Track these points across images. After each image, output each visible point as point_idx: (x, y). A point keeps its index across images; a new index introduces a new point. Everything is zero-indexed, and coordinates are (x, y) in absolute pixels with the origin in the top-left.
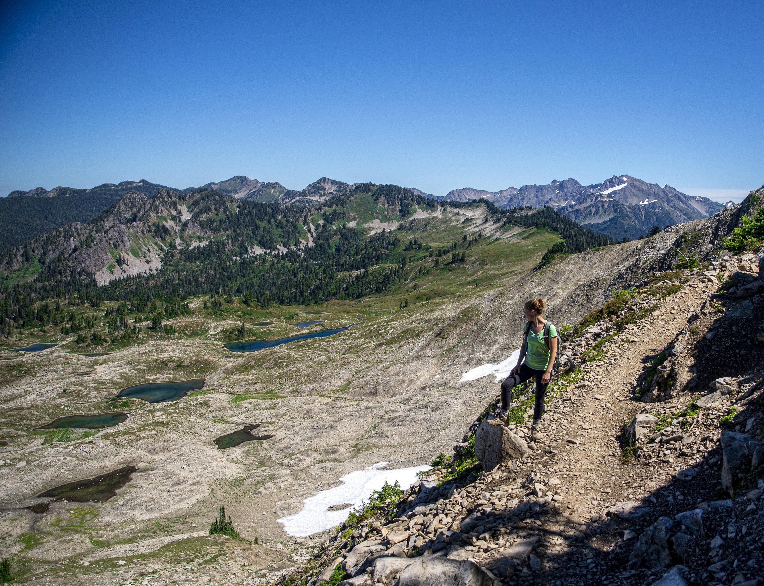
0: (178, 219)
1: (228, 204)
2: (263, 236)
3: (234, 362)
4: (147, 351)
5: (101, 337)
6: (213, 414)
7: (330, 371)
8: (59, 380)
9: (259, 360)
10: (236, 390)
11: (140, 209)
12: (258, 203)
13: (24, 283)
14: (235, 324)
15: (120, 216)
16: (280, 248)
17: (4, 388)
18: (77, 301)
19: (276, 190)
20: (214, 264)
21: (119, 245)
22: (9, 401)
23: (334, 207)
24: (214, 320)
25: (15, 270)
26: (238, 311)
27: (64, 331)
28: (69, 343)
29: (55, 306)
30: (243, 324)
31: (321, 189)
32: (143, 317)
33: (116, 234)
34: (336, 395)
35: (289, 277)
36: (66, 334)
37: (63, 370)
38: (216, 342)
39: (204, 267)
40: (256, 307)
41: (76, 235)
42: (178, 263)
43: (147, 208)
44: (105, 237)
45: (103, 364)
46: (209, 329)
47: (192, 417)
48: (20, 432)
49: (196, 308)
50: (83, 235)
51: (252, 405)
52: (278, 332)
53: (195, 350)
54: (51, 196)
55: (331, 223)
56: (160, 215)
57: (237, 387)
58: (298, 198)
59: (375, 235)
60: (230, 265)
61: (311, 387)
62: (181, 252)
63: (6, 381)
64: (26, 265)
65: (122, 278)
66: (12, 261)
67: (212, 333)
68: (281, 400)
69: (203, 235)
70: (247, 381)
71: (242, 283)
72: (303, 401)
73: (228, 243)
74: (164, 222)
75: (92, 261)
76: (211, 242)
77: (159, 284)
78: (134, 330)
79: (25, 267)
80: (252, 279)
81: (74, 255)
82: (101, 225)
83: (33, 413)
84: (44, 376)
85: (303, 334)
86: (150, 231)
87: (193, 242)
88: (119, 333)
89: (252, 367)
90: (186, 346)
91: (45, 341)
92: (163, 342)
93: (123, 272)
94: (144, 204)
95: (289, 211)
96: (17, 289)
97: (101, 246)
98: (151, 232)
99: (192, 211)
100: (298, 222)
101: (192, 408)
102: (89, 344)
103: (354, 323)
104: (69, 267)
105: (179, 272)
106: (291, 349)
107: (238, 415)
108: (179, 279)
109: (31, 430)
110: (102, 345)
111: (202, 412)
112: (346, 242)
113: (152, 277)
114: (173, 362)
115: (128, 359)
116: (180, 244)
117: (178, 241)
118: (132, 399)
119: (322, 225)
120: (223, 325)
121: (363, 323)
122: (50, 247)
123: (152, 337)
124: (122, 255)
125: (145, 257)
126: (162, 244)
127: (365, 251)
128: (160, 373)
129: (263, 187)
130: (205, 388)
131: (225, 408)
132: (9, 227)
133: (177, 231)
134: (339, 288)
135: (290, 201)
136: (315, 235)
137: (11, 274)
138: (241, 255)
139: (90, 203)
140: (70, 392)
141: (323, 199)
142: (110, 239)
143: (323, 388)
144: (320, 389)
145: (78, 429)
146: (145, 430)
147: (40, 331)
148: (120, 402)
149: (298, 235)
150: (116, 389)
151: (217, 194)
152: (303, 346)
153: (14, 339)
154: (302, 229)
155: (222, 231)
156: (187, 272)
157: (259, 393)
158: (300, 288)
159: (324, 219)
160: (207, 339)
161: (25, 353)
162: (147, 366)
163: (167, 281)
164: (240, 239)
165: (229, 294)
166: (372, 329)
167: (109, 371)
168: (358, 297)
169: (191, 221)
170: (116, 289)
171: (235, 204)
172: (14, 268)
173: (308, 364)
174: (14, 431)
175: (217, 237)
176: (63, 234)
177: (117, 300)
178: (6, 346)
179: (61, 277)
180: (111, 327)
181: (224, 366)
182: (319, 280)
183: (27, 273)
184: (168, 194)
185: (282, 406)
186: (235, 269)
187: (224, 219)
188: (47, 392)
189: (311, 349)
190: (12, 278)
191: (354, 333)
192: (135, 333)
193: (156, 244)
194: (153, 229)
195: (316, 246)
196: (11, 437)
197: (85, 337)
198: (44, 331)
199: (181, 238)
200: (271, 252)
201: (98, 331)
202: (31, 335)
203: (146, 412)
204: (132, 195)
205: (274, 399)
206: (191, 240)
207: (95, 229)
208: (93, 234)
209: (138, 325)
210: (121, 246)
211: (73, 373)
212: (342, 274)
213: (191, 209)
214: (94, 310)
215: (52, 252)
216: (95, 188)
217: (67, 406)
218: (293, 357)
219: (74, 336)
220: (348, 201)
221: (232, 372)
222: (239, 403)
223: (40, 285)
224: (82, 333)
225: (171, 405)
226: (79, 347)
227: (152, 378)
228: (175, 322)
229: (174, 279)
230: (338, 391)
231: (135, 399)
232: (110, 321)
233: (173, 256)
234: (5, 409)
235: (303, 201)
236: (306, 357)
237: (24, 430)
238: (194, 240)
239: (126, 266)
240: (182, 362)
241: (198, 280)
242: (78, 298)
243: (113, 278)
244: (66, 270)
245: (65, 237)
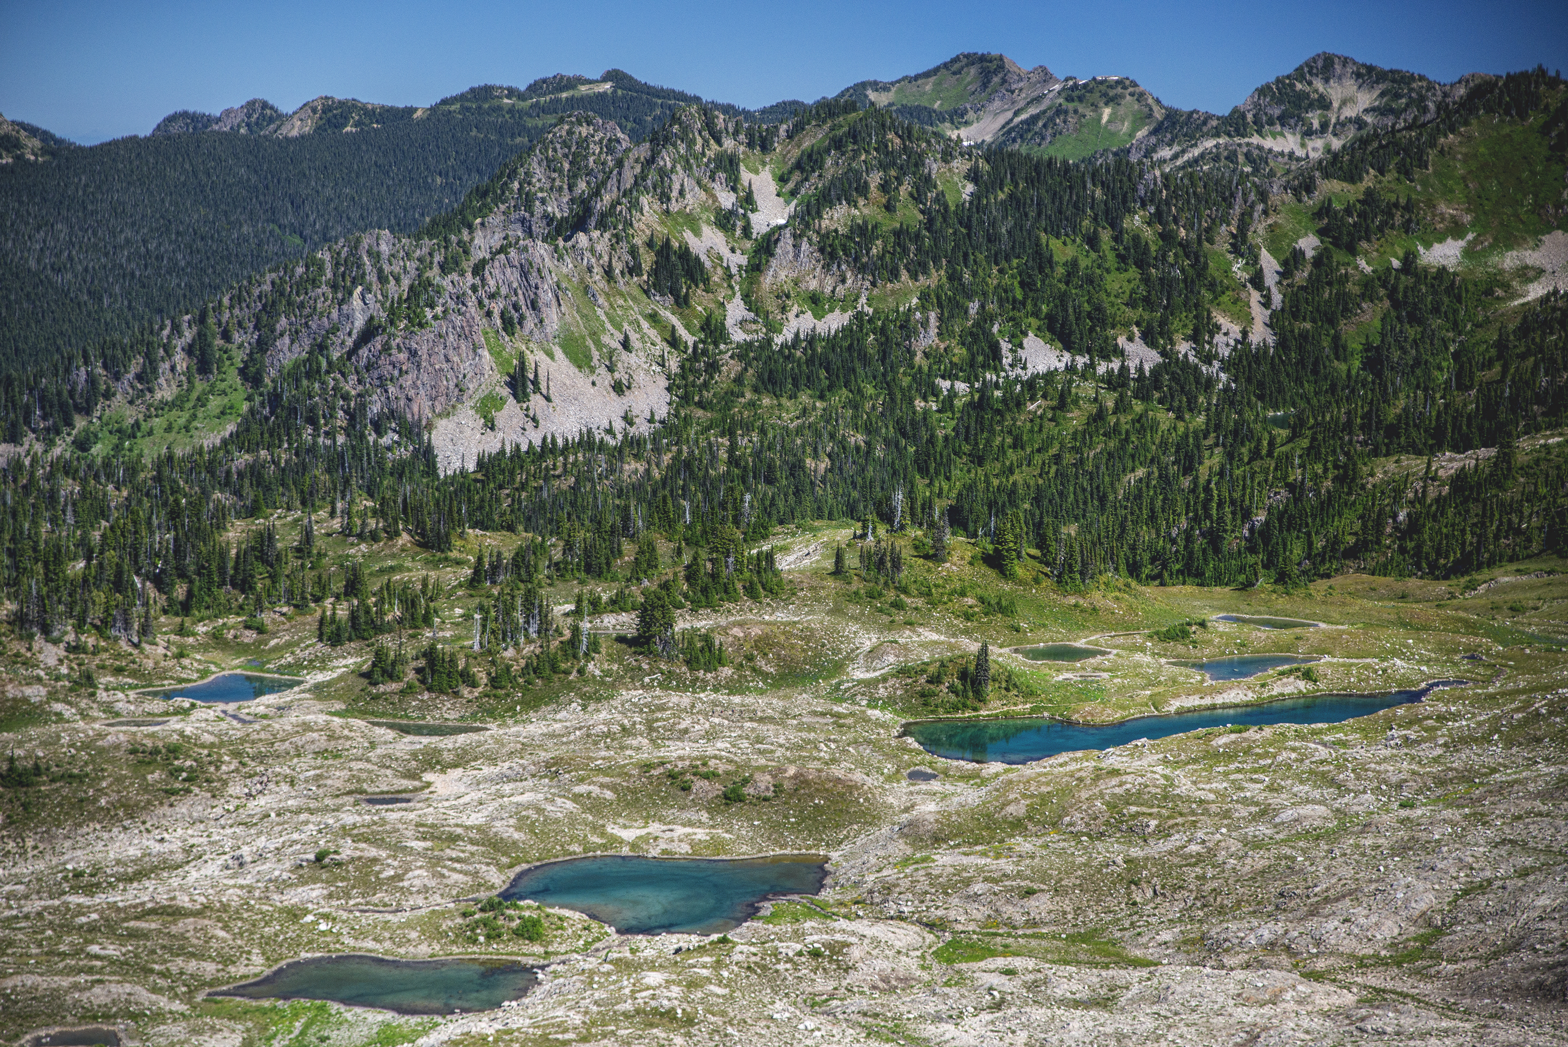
0: (739, 224)
1: (934, 167)
2: (1063, 298)
3: (944, 797)
4: (616, 728)
5: (453, 661)
6: (858, 1003)
7: (1347, 872)
8: (303, 817)
9: (1045, 799)
10: (952, 914)
11: (604, 183)
12: (1050, 162)
13: (188, 449)
14: (951, 647)
15: (529, 208)
16: (1129, 348)
17: (115, 830)
18: (372, 523)
19: (1122, 111)
20: (868, 406)
21: (522, 318)
22: (131, 880)
23: (1369, 180)
24: (867, 623)
25: (164, 405)
26: (963, 594)
27: (327, 630)
28: (341, 678)
29: (294, 538)
30: (984, 651)
31: (1311, 106)
32: (605, 597)
33: (514, 276)
34: (1374, 979)
35: (1163, 470)
36: (333, 645)
37: (318, 777)
38: (875, 714)
39: (827, 417)
40: (1036, 581)
41: (372, 277)
42: (730, 396)
43: (628, 180)
44: (474, 288)
45: (455, 766)
46: (851, 658)
47: (779, 1005)
48: (163, 1002)
49: (801, 572)
50: (397, 280)
51: (1017, 982)
52: (1121, 689)
53: (794, 737)
54: (295, 133)
55: (1352, 251)
56: (674, 207)
57: (955, 901)
58: (1210, 143)
59: (1544, 300)
60: (926, 412)
61: (1267, 932)
62: (743, 352)
63: (125, 806)
64: (200, 386)
65: (524, 448)
66: (155, 370)
67: (860, 675)
68: (1136, 974)
69: (828, 290)
70: (996, 881)
71: (970, 488)
72: (1233, 989)
73: (925, 324)
74: (688, 236)
75: (425, 377)
76: (859, 316)
77: (656, 474)
78: (573, 642)
79: (194, 395)
80: (1011, 471)
81: (364, 352)
82: (459, 242)
83: (211, 932)
84: (249, 795)
85: (1224, 706)
86: (633, 270)
87: (791, 315)
88: (519, 651)
89: (1017, 825)
90: (761, 720)
91: (261, 667)
92: (674, 698)
93: (530, 425)
94: (620, 164)
95: (1174, 195)
96: (166, 471)
97: (458, 320)
98: (639, 274)
99: (793, 193)
100: (1211, 241)
101: (781, 967)
102: (410, 687)
103: (1450, 674)
104: (346, 397)
105: (732, 434)
106: (1177, 764)
107: (960, 1015)
108: (733, 461)
109: (200, 997)
110: (456, 694)
111: (819, 988)
112: (1412, 332)
113: (633, 445)
114: (710, 776)
115: (543, 755)
116: (742, 323)
117: (736, 310)
118: (556, 911)
119: (1310, 254)
120: (905, 647)
121: (1488, 681)
122: (283, 321)
123: (635, 674)
124: (530, 358)
125: (611, 369)
126: (674, 320)
127: (1497, 368)
128: (661, 820)
129: (1069, 99)
130: (827, 895)
131: (907, 982)
132: (152, 246)
133: (734, 270)
134: (1379, 525)
135: (1175, 157)
136: (1277, 299)
137: (148, 417)
138: (970, 371)
139: (425, 159)
140: (339, 864)
141: (1316, 148)
142: (492, 296)
143: (1318, 942)
144: (1303, 945)
145: (358, 1010)
146: (604, 1036)
147: (247, 627)
148: (511, 919)
149: (1208, 295)
150: (501, 868)
151: (893, 127)
152: (1229, 755)
153: (161, 651)
154: (1227, 272)
155: (904, 276)
156: (763, 431)
157: (1042, 937)
158: (1208, 516)
159: (1321, 233)
160: (841, 700)
161: (193, 706)
162: (613, 788)
163: (688, 465)
164: (973, 307)
165: (932, 525)
166: (1540, 705)
167: (475, 795)
168: (1464, 566)
169: (787, 232)
170: (501, 487)
171: (960, 165)
172: (158, 395)
173: (1250, 830)
174: (143, 995)
175: (883, 299)
176: (329, 274)
177: (511, 528)
178: (133, 674)
179: (315, 436)
180: (491, 625)
181: (907, 810)
182: (1291, 487)
183: (200, 415)
184: (709, 125)
185: (1141, 998)
186: (945, 428)
187: (915, 227)
188: (260, 857)
189: (1263, 770)
190: (150, 433)
191: (1455, 717)
192: (575, 656)
193: (653, 318)
194: (647, 260)
195: (1282, 344)
196: (134, 1016)
197: (400, 660)
198: (260, 630)
199: (746, 297)
200: (1092, 366)
201: (445, 641)
202: (217, 640)
203: (607, 967)
204: (577, 129)
205: (1106, 967)
206: (784, 309)
207: (437, 258)
208: (433, 274)
209: (585, 625)
210: (530, 324)
211: (350, 793)
212: (1391, 466)
213: (791, 185)
214: (427, 562)
215: (287, 340)
216: (444, 102)
217: (326, 917)
218: (1188, 800)
219: (359, 653)
220: (1432, 154)
221: (937, 839)
222: (964, 966)
223: (243, 459)
224: (387, 641)
225: (701, 949)
226: (375, 698)
227: (629, 835)
228: (723, 621)
229: (714, 457)
230: (1379, 962)
231: (566, 913)
232: (487, 603)
233: (713, 367)
234: (118, 910)
235: (1232, 157)
236: (1245, 801)
237: (176, 995)
238: (795, 309)
239: (543, 402)
240: (745, 782)
241: (803, 468)
242: (375, 512)
243: (492, 444)
244: (333, 408)
245: (334, 287)
